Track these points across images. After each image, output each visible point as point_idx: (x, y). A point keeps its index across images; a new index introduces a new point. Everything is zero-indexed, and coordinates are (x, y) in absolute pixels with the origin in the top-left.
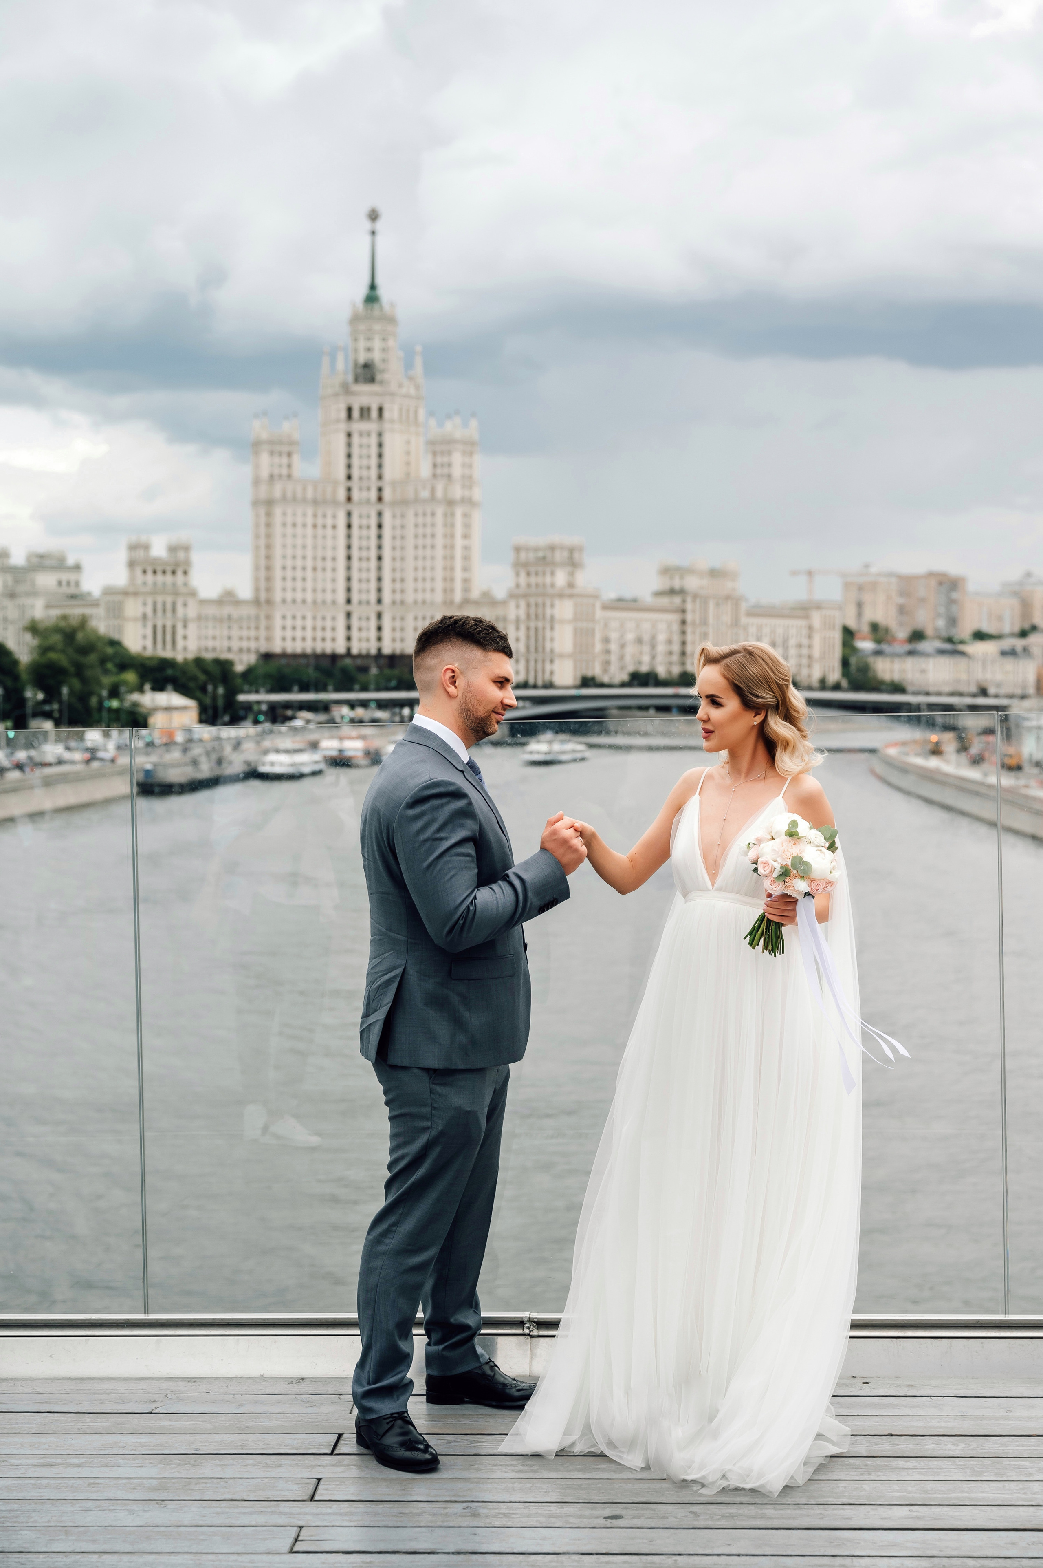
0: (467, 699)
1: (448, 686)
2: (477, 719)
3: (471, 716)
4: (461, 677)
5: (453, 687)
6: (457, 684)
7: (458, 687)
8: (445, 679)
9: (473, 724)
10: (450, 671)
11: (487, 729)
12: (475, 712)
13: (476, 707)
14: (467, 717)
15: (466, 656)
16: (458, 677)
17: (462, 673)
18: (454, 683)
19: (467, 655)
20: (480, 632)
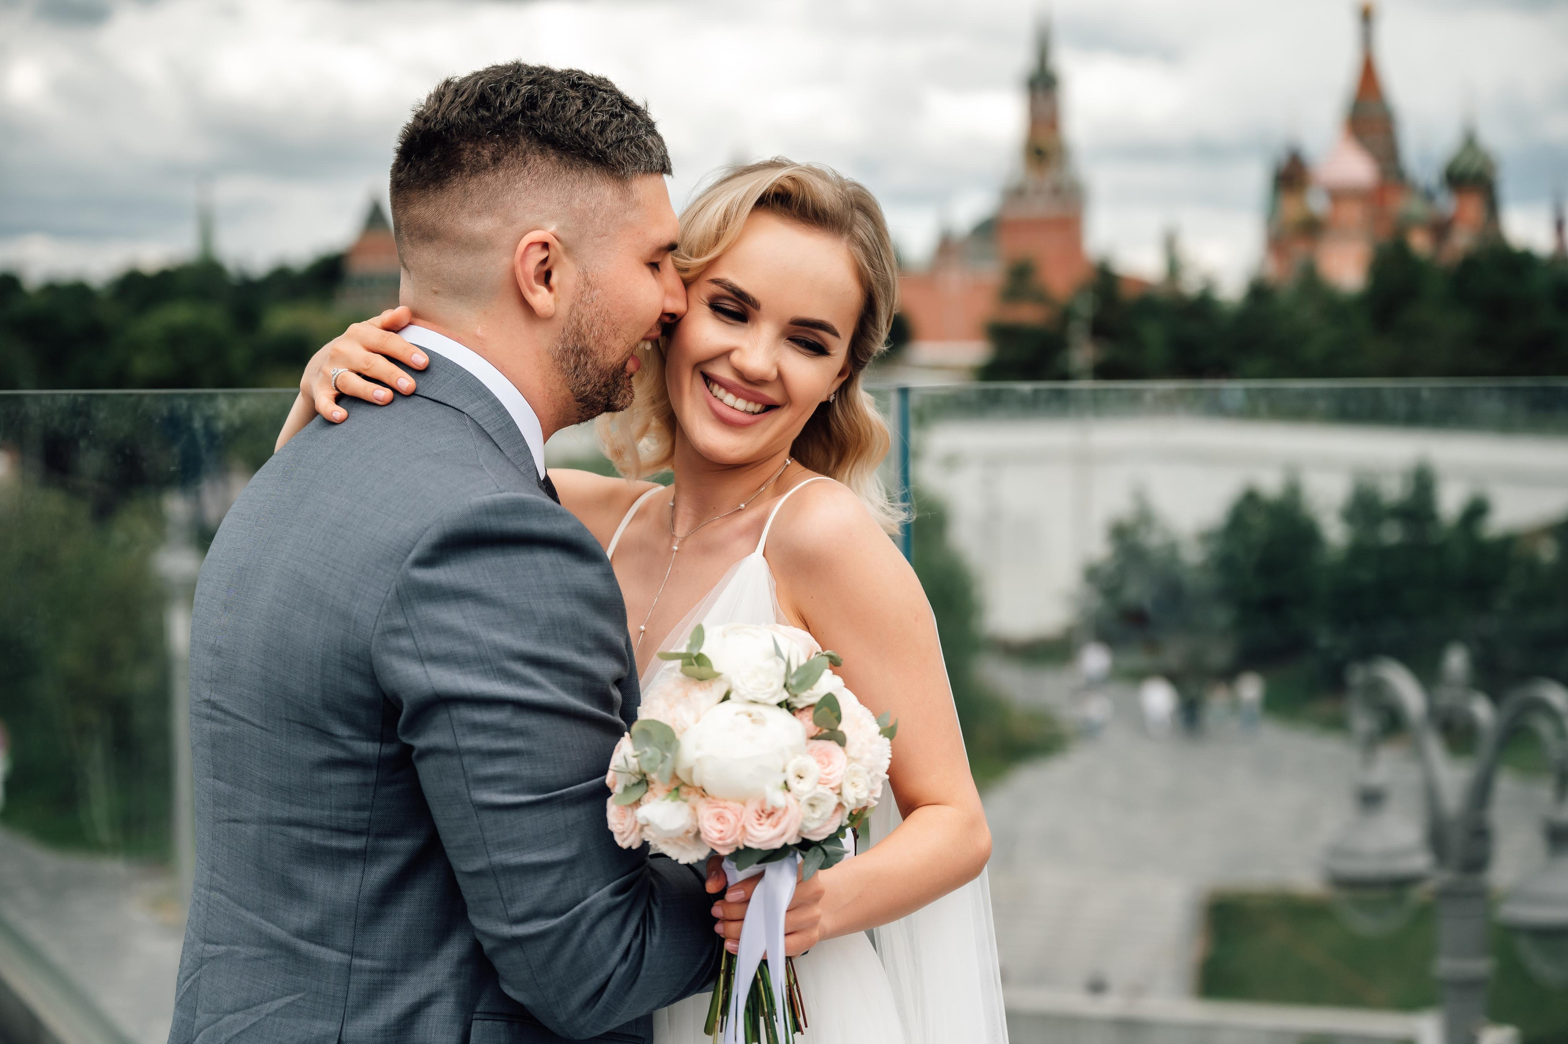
0: (583, 321)
1: (533, 291)
2: (602, 373)
3: (589, 366)
4: (565, 259)
5: (543, 290)
6: (554, 280)
7: (556, 289)
8: (524, 272)
9: (589, 388)
10: (538, 248)
11: (616, 399)
12: (600, 356)
13: (606, 343)
14: (576, 368)
15: (576, 203)
16: (556, 261)
17: (568, 250)
18: (546, 278)
19: (577, 201)
20: (603, 126)
